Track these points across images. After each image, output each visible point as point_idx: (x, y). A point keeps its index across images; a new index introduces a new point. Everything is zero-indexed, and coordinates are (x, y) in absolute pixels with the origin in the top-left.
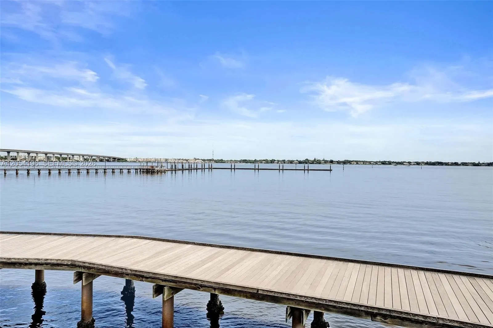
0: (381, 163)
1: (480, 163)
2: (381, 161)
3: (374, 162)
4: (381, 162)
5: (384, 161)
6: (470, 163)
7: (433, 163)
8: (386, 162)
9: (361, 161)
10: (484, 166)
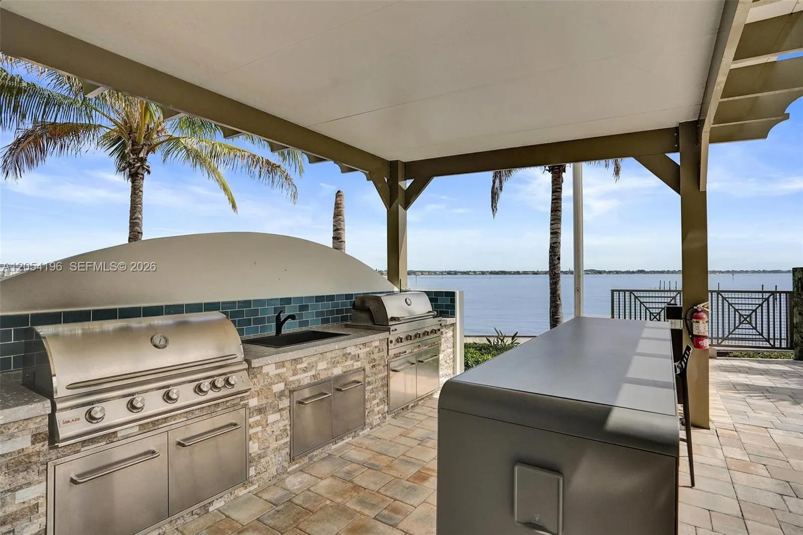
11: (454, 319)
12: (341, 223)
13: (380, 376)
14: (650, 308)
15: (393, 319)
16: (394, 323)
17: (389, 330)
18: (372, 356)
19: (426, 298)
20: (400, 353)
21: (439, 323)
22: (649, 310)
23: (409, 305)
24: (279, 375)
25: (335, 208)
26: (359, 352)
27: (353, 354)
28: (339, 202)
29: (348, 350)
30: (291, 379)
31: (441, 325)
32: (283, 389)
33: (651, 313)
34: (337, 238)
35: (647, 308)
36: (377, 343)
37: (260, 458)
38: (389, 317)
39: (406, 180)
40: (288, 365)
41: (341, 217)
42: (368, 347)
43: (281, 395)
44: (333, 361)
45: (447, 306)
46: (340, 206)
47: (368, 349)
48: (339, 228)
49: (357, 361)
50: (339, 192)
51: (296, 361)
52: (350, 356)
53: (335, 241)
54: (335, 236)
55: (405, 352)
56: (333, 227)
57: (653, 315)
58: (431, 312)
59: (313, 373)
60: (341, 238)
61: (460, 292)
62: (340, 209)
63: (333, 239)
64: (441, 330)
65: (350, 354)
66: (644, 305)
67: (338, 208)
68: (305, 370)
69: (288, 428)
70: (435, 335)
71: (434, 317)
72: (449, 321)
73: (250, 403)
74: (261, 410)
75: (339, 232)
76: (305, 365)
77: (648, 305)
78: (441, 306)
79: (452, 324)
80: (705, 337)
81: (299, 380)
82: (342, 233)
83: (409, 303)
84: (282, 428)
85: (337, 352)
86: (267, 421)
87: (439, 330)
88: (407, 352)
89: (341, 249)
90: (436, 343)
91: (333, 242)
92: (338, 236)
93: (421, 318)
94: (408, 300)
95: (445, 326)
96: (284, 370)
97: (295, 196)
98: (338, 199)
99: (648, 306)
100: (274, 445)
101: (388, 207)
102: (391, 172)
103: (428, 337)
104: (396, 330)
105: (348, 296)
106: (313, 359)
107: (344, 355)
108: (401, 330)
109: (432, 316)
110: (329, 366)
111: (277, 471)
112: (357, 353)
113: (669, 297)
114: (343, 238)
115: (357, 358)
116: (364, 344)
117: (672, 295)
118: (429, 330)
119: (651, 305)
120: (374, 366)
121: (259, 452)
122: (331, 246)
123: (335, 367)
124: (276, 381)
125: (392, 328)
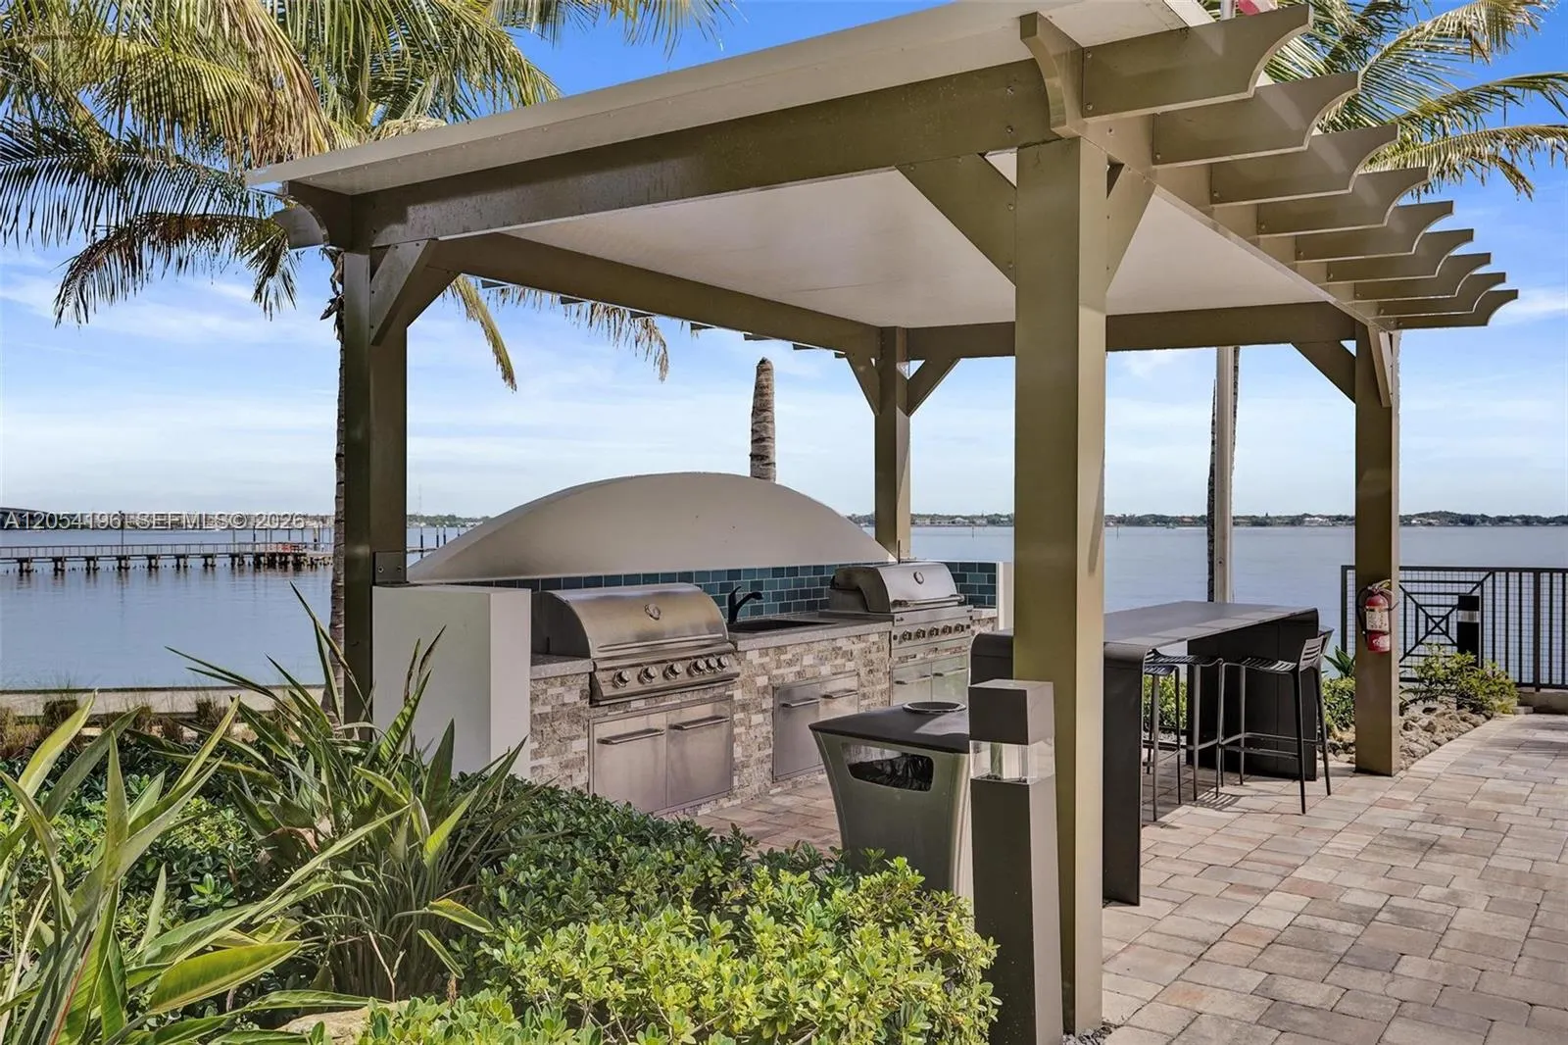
0: (984, 522)
1: (1269, 518)
2: (985, 514)
3: (965, 518)
4: (986, 517)
5: (996, 515)
6: (1243, 518)
7: (1139, 517)
8: (1001, 516)
9: (923, 516)
10: (1280, 524)
11: (995, 610)
12: (769, 425)
13: (879, 687)
14: (1425, 606)
15: (898, 603)
16: (897, 609)
17: (892, 619)
18: (869, 656)
19: (947, 574)
20: (907, 657)
21: (970, 614)
22: (1424, 611)
23: (919, 583)
24: (762, 665)
25: (755, 396)
26: (853, 647)
27: (844, 649)
28: (765, 383)
29: (839, 643)
30: (775, 672)
31: (971, 618)
32: (766, 684)
33: (1428, 617)
34: (761, 456)
35: (1418, 606)
36: (874, 638)
37: (743, 766)
38: (891, 600)
39: (908, 360)
40: (771, 652)
41: (768, 414)
42: (864, 641)
43: (763, 691)
44: (820, 655)
45: (982, 589)
46: (765, 391)
47: (863, 645)
48: (765, 435)
49: (849, 660)
50: (763, 362)
51: (780, 649)
52: (841, 652)
53: (756, 463)
54: (755, 452)
55: (915, 657)
56: (750, 433)
57: (1433, 621)
58: (955, 596)
59: (797, 668)
60: (767, 457)
61: (1004, 563)
62: (766, 398)
63: (752, 459)
64: (972, 628)
65: (840, 648)
66: (1413, 600)
67: (762, 395)
68: (790, 663)
69: (771, 736)
70: (962, 634)
71: (961, 604)
72: (987, 613)
73: (735, 696)
74: (744, 707)
75: (763, 444)
76: (788, 656)
77: (1421, 600)
78: (971, 589)
79: (990, 619)
80: (1383, 633)
81: (782, 676)
82: (771, 447)
83: (920, 580)
84: (765, 735)
85: (825, 643)
86: (750, 721)
87: (968, 627)
88: (918, 657)
89: (769, 478)
90: (963, 648)
91: (752, 466)
92: (762, 454)
93: (938, 604)
94: (918, 576)
95: (979, 620)
96: (767, 659)
97: (663, 364)
98: (762, 377)
99: (1421, 602)
100: (757, 755)
101: (876, 410)
102: (882, 348)
103: (950, 636)
104: (902, 620)
105: (819, 569)
106: (798, 650)
107: (834, 649)
108: (908, 621)
109: (956, 603)
110: (817, 661)
111: (759, 789)
112: (848, 649)
113: (1469, 582)
114: (771, 456)
115: (849, 655)
116: (859, 637)
117: (1476, 579)
118: (952, 624)
119: (1428, 600)
120: (871, 671)
121: (743, 759)
122: (747, 472)
123: (822, 665)
124: (759, 673)
125: (897, 616)
